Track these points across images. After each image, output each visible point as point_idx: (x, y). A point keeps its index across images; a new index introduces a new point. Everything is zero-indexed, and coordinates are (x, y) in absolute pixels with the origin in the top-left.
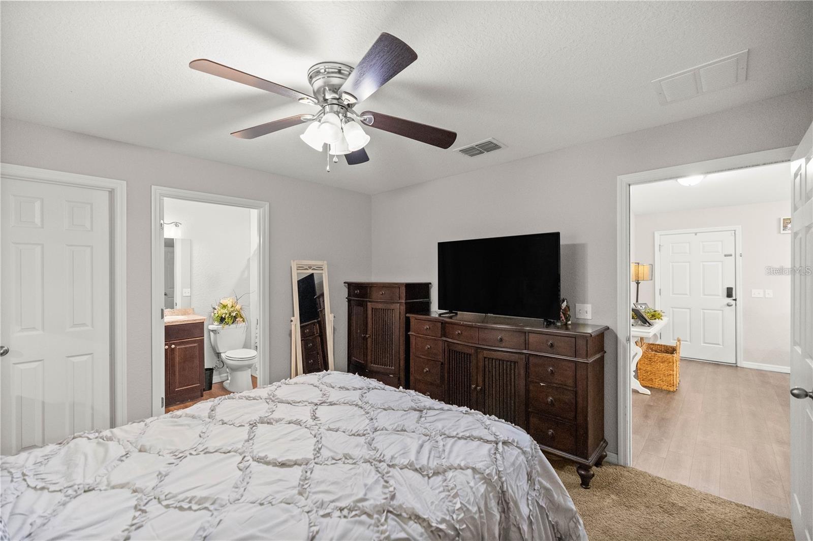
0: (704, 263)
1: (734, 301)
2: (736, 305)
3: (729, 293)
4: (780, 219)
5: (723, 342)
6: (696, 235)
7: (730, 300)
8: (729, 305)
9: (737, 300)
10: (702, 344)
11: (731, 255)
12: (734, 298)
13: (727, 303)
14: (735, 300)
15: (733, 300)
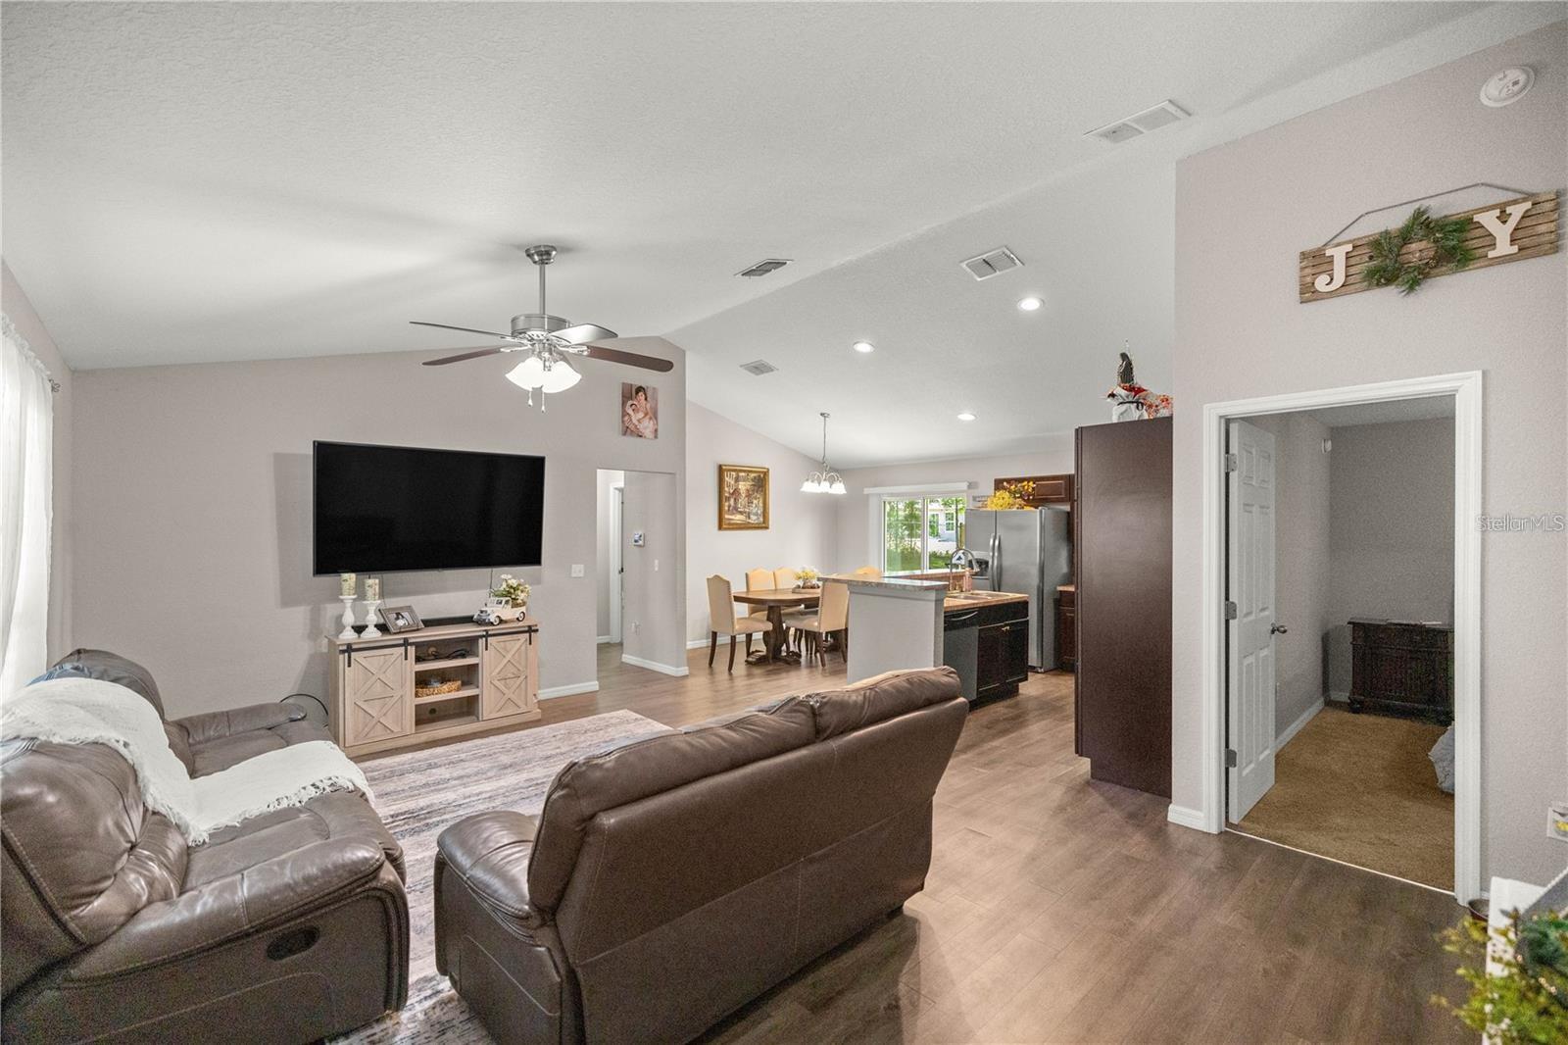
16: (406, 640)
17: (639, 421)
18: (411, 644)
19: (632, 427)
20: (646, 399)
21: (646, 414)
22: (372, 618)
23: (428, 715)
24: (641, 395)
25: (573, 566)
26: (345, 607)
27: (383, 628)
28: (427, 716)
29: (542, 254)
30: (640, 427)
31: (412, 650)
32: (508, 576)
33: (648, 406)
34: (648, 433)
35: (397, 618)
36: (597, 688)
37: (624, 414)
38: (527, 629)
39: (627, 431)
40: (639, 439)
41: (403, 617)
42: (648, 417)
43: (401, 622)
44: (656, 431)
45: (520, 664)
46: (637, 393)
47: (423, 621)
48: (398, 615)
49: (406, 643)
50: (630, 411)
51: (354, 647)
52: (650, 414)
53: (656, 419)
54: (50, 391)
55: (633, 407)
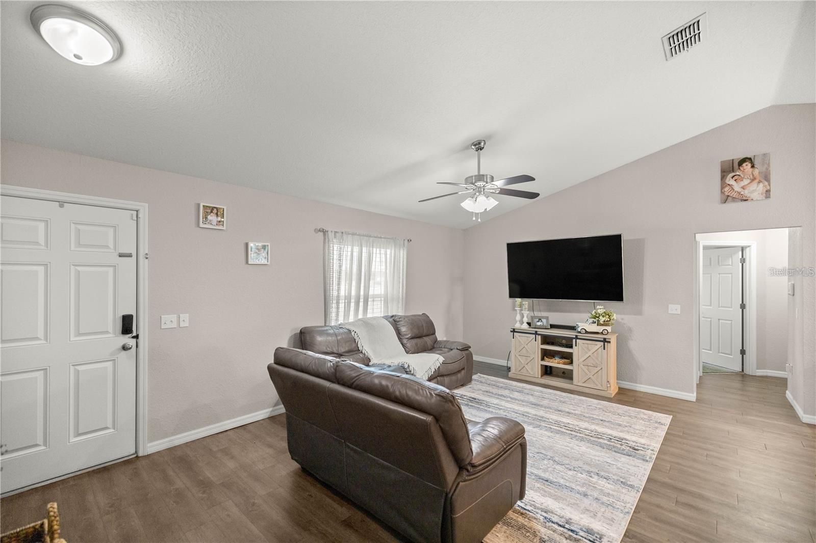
0: (79, 268)
1: (135, 340)
2: (137, 346)
3: (127, 324)
4: (199, 205)
5: (114, 422)
6: (61, 206)
7: (128, 340)
8: (125, 348)
9: (140, 337)
10: (74, 440)
11: (130, 256)
12: (134, 334)
13: (122, 344)
14: (137, 337)
15: (133, 337)
16: (536, 332)
17: (743, 188)
18: (539, 334)
19: (733, 195)
20: (753, 167)
21: (754, 180)
22: (525, 320)
23: (561, 374)
24: (747, 164)
25: (670, 305)
26: (517, 313)
27: (529, 324)
28: (548, 371)
29: (478, 146)
30: (745, 192)
31: (539, 338)
32: (601, 307)
33: (756, 173)
34: (757, 195)
35: (538, 321)
36: (694, 399)
38: (602, 339)
39: (728, 199)
40: (745, 203)
41: (542, 321)
42: (756, 181)
43: (539, 324)
44: (769, 191)
45: (597, 359)
46: (740, 165)
47: (551, 325)
48: (540, 320)
49: (536, 333)
50: (732, 182)
51: (516, 330)
52: (760, 179)
53: (769, 181)
54: (406, 242)
55: (736, 177)
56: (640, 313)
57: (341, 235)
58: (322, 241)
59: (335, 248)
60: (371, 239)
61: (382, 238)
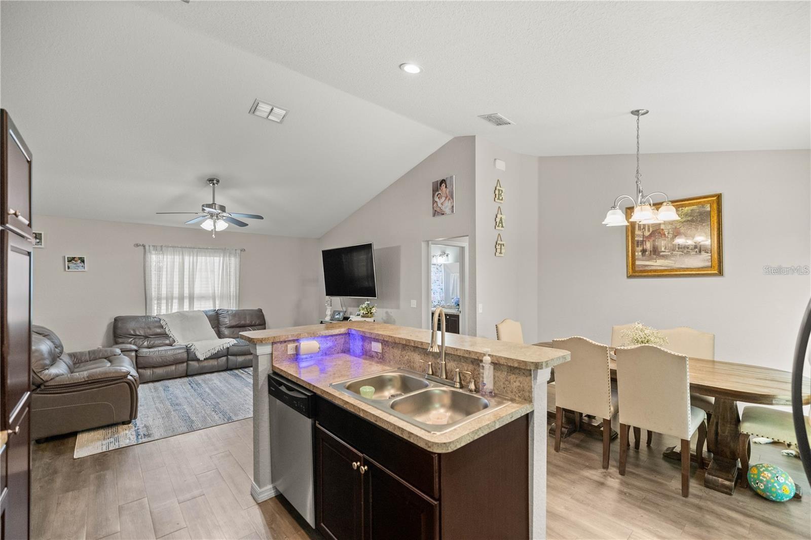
17: (442, 204)
19: (438, 210)
20: (446, 187)
21: (446, 198)
24: (443, 185)
25: (412, 301)
29: (213, 181)
30: (443, 208)
33: (447, 192)
34: (447, 210)
35: (337, 315)
37: (434, 202)
39: (437, 213)
40: (443, 216)
42: (448, 199)
44: (453, 207)
46: (441, 185)
47: (344, 318)
50: (437, 199)
52: (449, 197)
53: (453, 198)
54: (239, 252)
55: (439, 195)
56: (398, 307)
57: (160, 248)
58: (143, 253)
59: (154, 258)
60: (196, 250)
61: (208, 249)
